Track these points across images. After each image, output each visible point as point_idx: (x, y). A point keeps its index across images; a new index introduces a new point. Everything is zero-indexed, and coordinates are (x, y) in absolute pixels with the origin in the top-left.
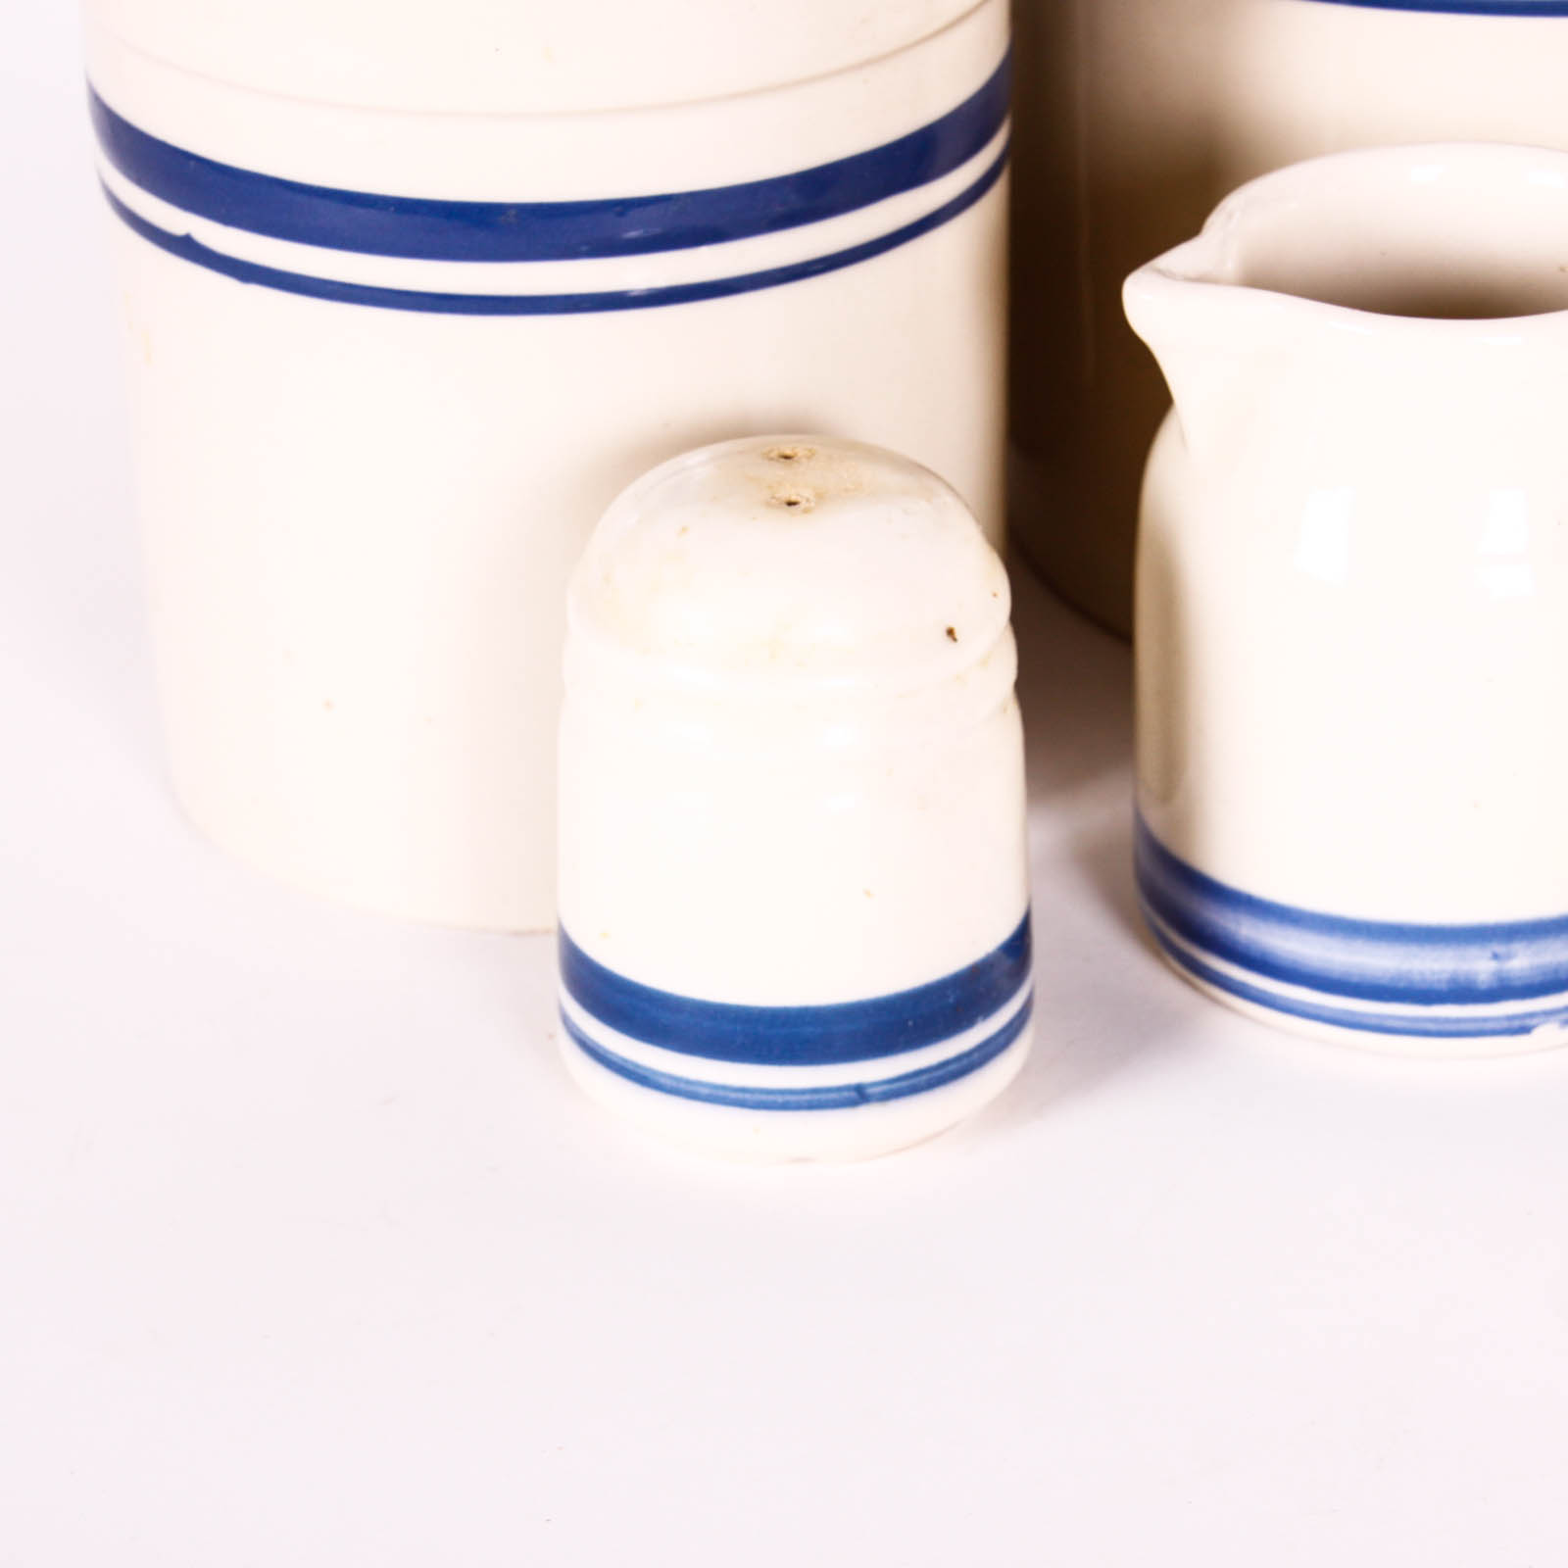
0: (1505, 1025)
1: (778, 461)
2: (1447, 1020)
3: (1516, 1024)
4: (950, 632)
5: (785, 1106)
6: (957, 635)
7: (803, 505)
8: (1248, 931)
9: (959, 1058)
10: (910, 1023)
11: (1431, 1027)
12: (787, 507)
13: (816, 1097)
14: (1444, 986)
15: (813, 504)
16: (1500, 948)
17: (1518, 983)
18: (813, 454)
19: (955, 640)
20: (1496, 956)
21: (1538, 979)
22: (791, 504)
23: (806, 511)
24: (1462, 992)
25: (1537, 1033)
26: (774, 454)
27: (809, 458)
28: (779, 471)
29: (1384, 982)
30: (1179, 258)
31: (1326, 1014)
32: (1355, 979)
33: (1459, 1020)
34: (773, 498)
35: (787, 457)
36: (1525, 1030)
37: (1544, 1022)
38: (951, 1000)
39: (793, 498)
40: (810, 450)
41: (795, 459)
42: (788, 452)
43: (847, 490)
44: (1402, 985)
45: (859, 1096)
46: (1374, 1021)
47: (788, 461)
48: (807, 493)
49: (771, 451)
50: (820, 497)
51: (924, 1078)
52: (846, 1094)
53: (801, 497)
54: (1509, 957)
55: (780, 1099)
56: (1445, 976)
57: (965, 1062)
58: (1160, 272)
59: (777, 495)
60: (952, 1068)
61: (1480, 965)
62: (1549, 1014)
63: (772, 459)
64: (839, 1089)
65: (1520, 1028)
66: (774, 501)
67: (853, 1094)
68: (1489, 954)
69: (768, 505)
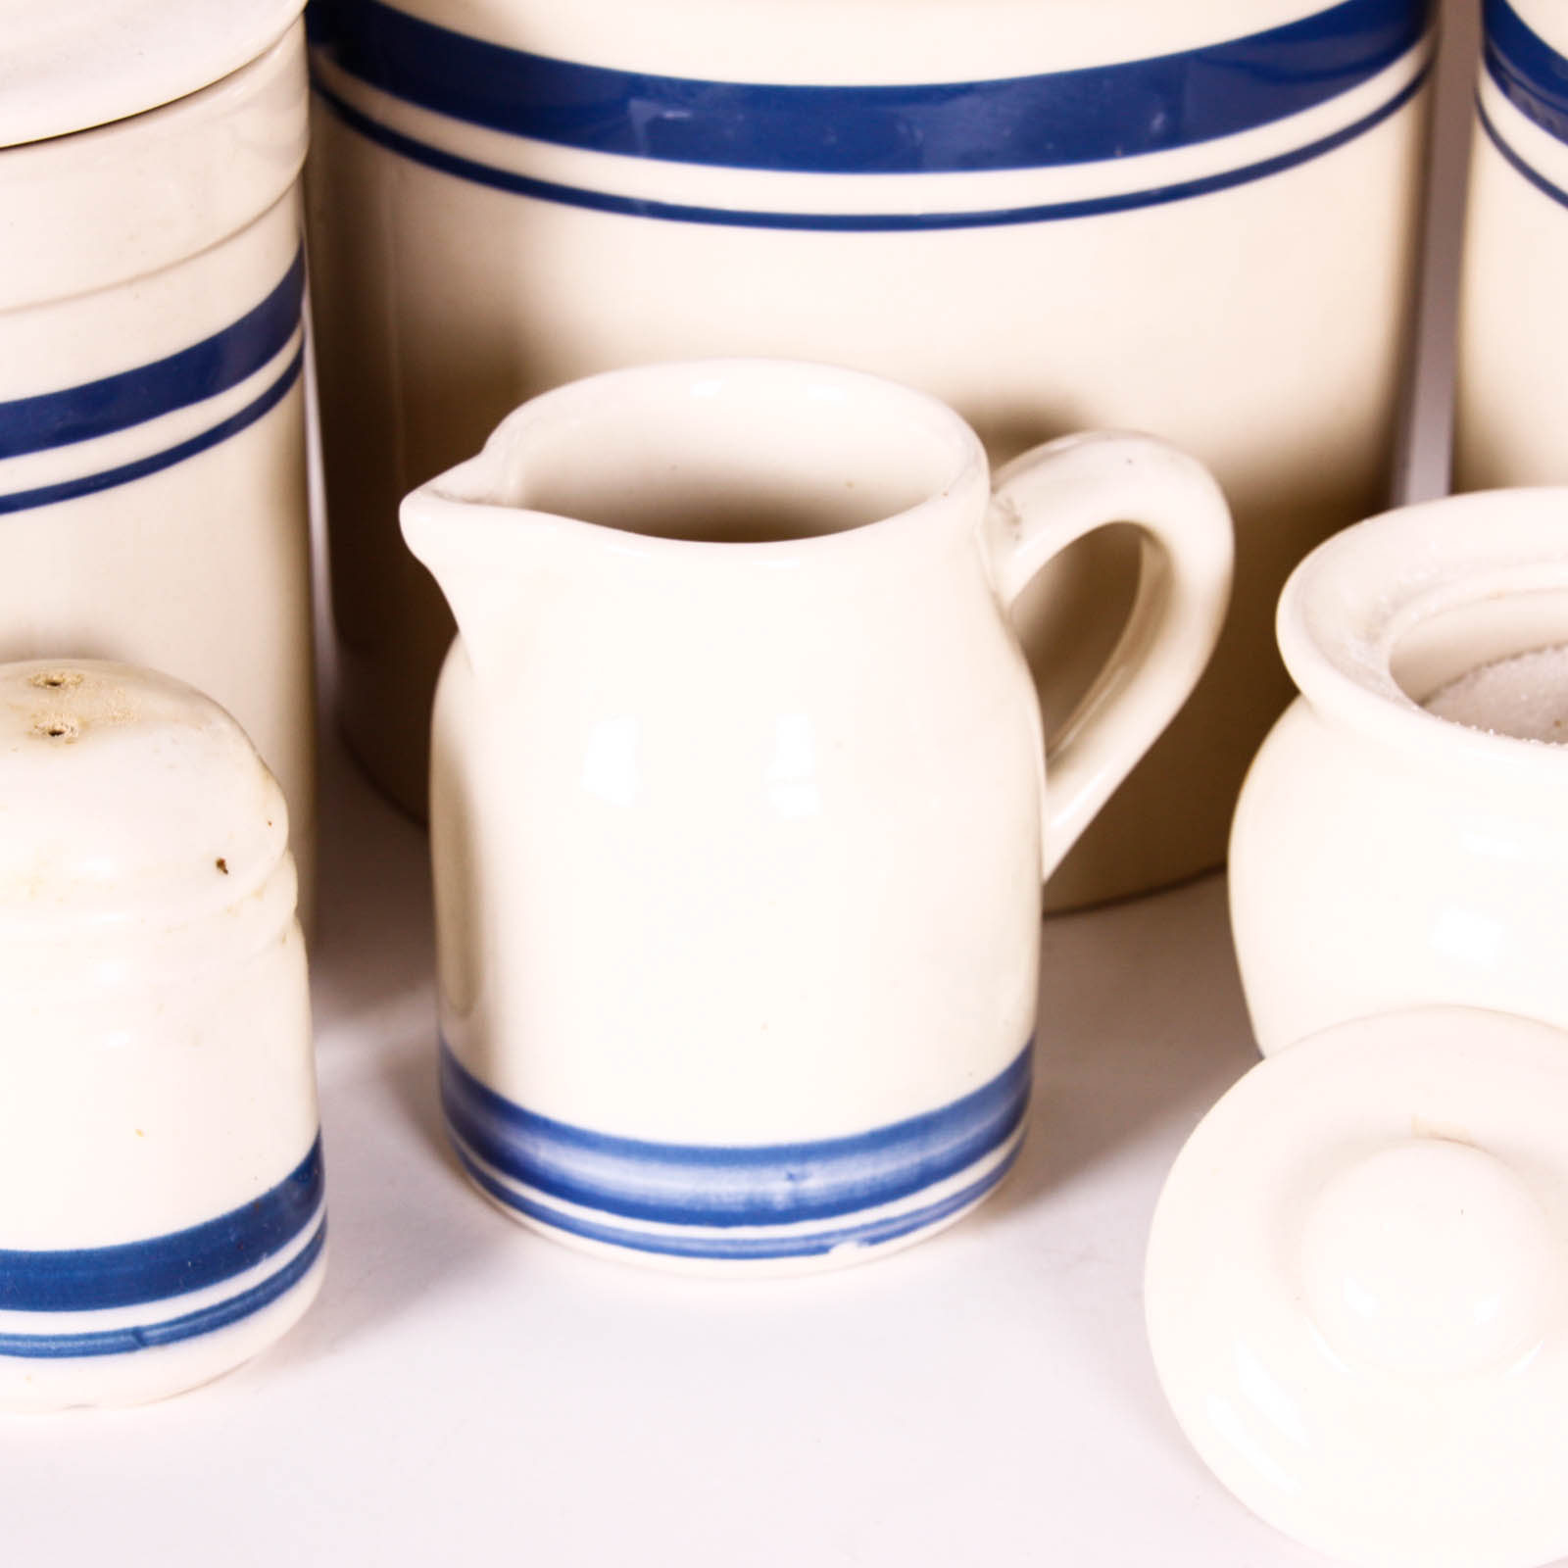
0: (802, 1245)
1: (42, 687)
2: (745, 1242)
3: (814, 1243)
4: (221, 864)
5: (59, 1354)
6: (228, 866)
7: (67, 734)
8: (547, 1155)
9: (242, 1297)
10: (190, 1263)
11: (729, 1249)
12: (50, 736)
13: (91, 1343)
14: (740, 1208)
15: (77, 734)
16: (794, 1169)
17: (813, 1203)
18: (82, 680)
19: (226, 872)
20: (791, 1177)
21: (834, 1199)
22: (54, 733)
23: (70, 741)
24: (759, 1214)
25: (835, 1252)
26: (41, 681)
27: (77, 684)
28: (45, 699)
29: (681, 1204)
30: (457, 478)
31: (624, 1237)
32: (652, 1203)
33: (756, 1242)
34: (36, 727)
35: (54, 684)
36: (823, 1250)
37: (841, 1242)
38: (232, 1239)
39: (58, 728)
40: (78, 677)
41: (62, 685)
42: (56, 678)
43: (114, 719)
44: (698, 1208)
45: (137, 1340)
46: (673, 1245)
47: (56, 688)
48: (74, 723)
49: (38, 677)
50: (86, 726)
51: (206, 1319)
52: (122, 1339)
53: (67, 727)
54: (804, 1177)
55: (53, 1346)
56: (741, 1198)
57: (249, 1301)
58: (439, 494)
59: (41, 725)
60: (234, 1307)
61: (775, 1186)
62: (846, 1233)
63: (38, 686)
64: (116, 1334)
65: (818, 1247)
66: (36, 730)
67: (131, 1339)
68: (783, 1174)
69: (30, 734)
